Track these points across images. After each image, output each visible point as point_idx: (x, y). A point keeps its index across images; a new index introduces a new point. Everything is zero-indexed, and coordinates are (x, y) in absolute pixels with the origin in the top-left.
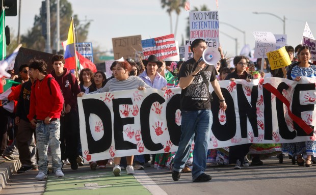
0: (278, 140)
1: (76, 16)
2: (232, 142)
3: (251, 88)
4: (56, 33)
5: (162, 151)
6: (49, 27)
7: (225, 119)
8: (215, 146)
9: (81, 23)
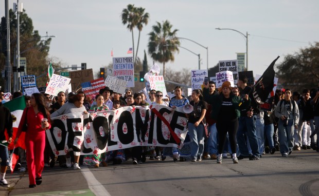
0: (156, 144)
1: (36, 32)
2: (132, 144)
3: (145, 112)
4: (17, 49)
5: (91, 153)
6: (9, 43)
7: (127, 130)
8: (120, 148)
9: (42, 39)
